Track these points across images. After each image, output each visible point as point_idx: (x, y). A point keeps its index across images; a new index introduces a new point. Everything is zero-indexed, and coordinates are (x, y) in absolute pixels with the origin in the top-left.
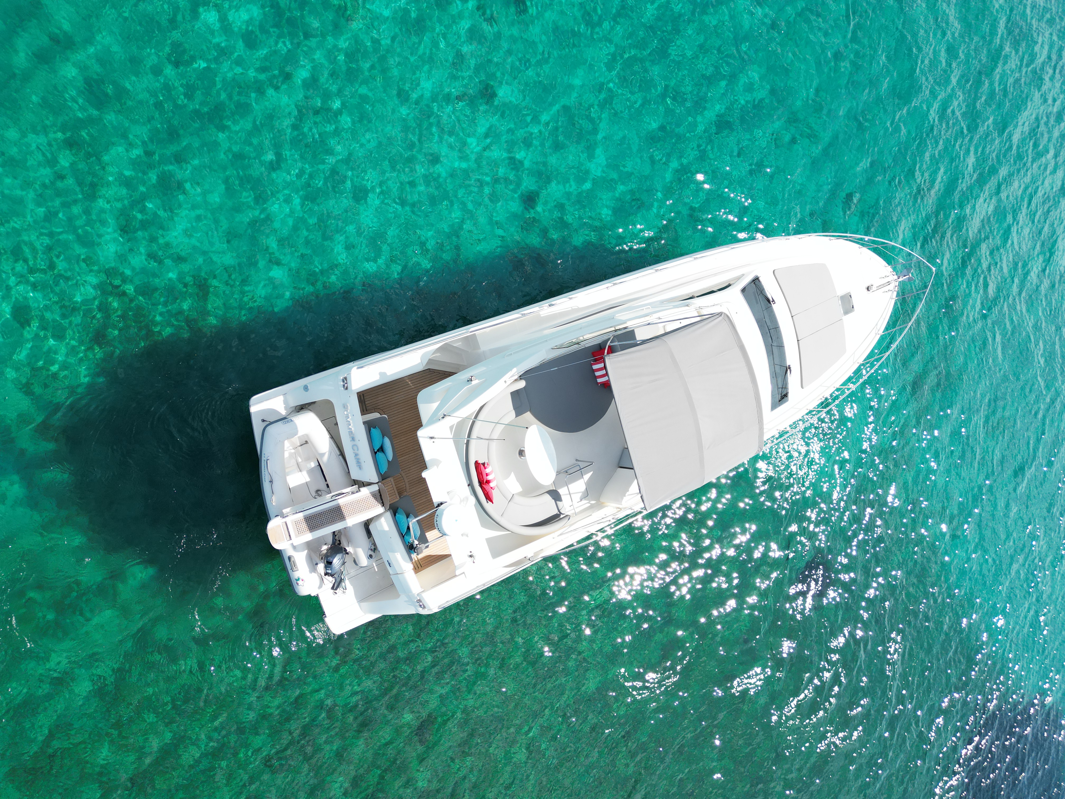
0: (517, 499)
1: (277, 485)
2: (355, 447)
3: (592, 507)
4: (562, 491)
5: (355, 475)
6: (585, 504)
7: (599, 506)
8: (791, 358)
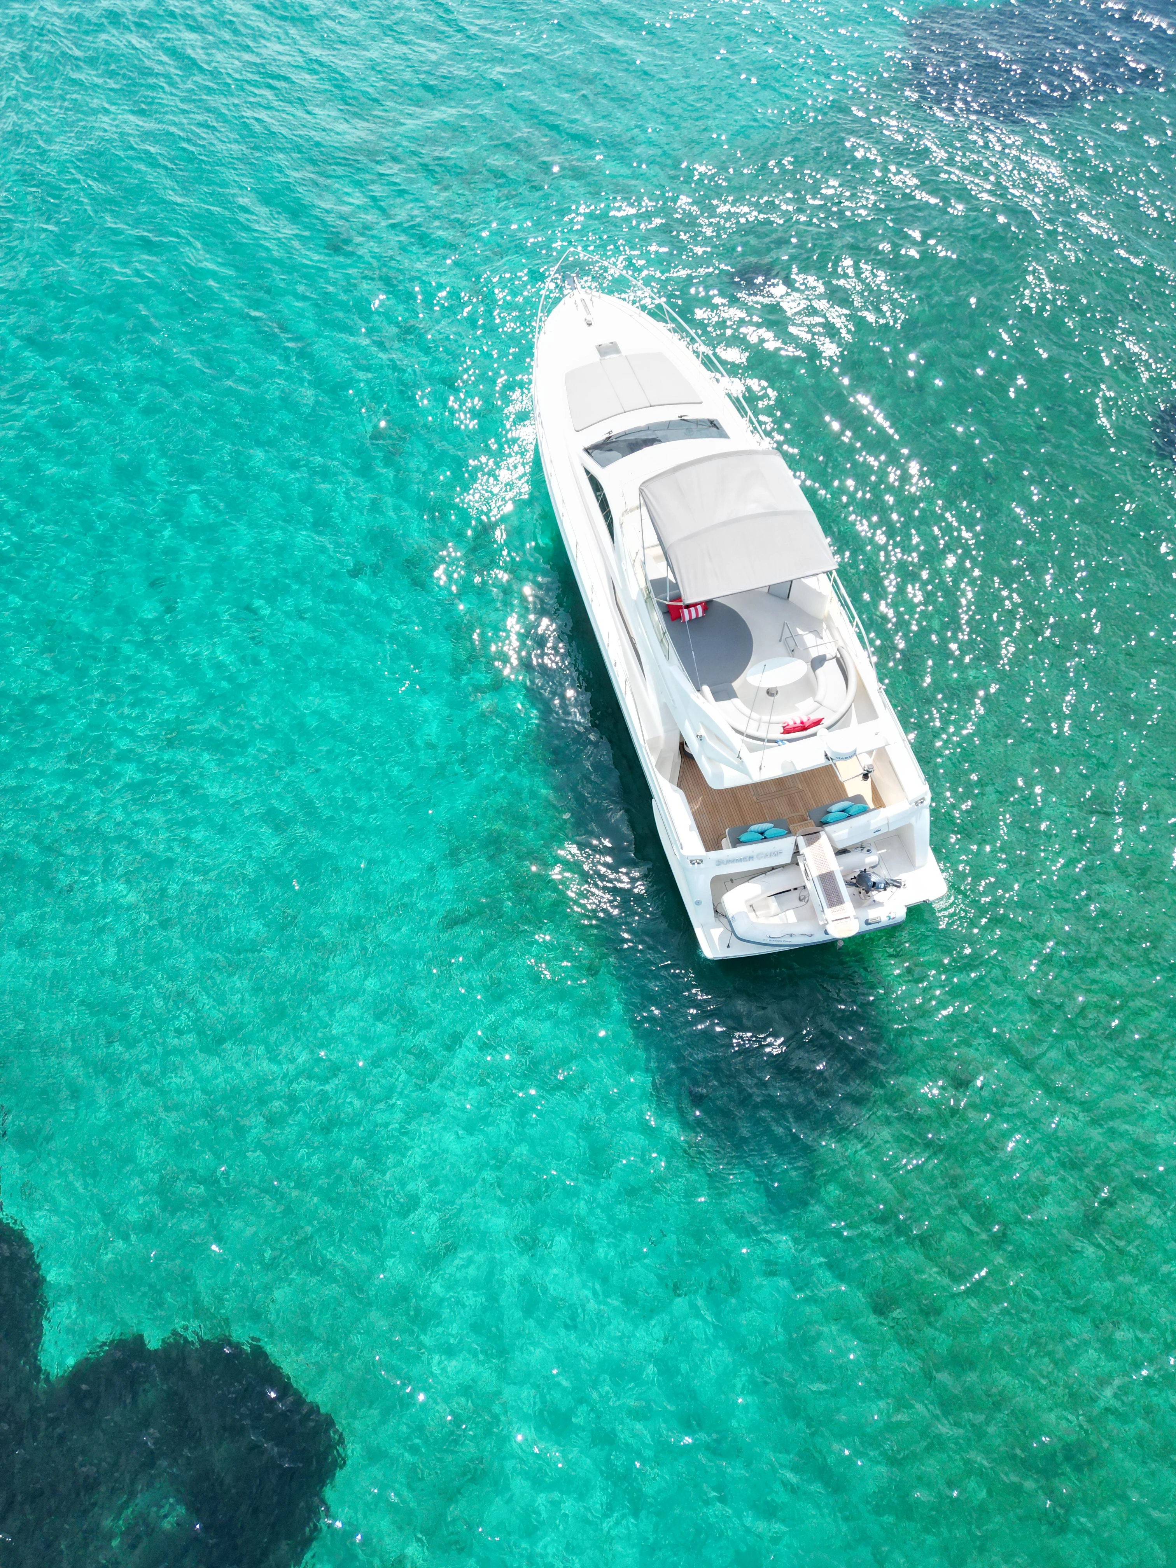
0: (819, 697)
1: (796, 930)
2: (759, 856)
3: (829, 627)
4: (814, 653)
5: (786, 859)
6: (826, 634)
7: (828, 619)
8: (671, 414)
